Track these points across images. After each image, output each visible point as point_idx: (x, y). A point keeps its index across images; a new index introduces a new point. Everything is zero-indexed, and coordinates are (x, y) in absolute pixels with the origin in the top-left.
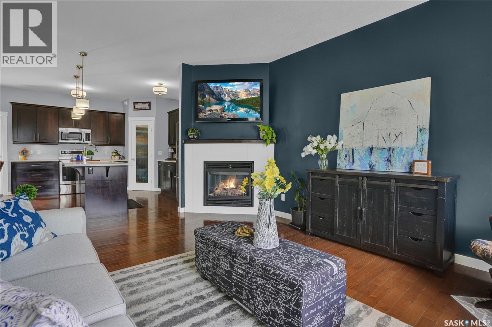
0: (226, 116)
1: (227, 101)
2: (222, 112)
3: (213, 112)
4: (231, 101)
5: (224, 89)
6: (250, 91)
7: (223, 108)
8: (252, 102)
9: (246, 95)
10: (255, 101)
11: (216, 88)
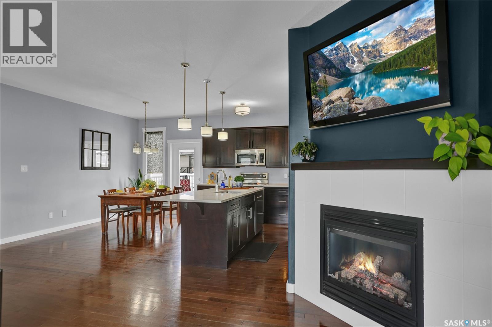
0: (358, 106)
1: (357, 73)
2: (350, 100)
3: (335, 104)
4: (367, 70)
5: (350, 47)
6: (405, 31)
7: (352, 90)
8: (412, 58)
9: (398, 43)
11: (335, 52)
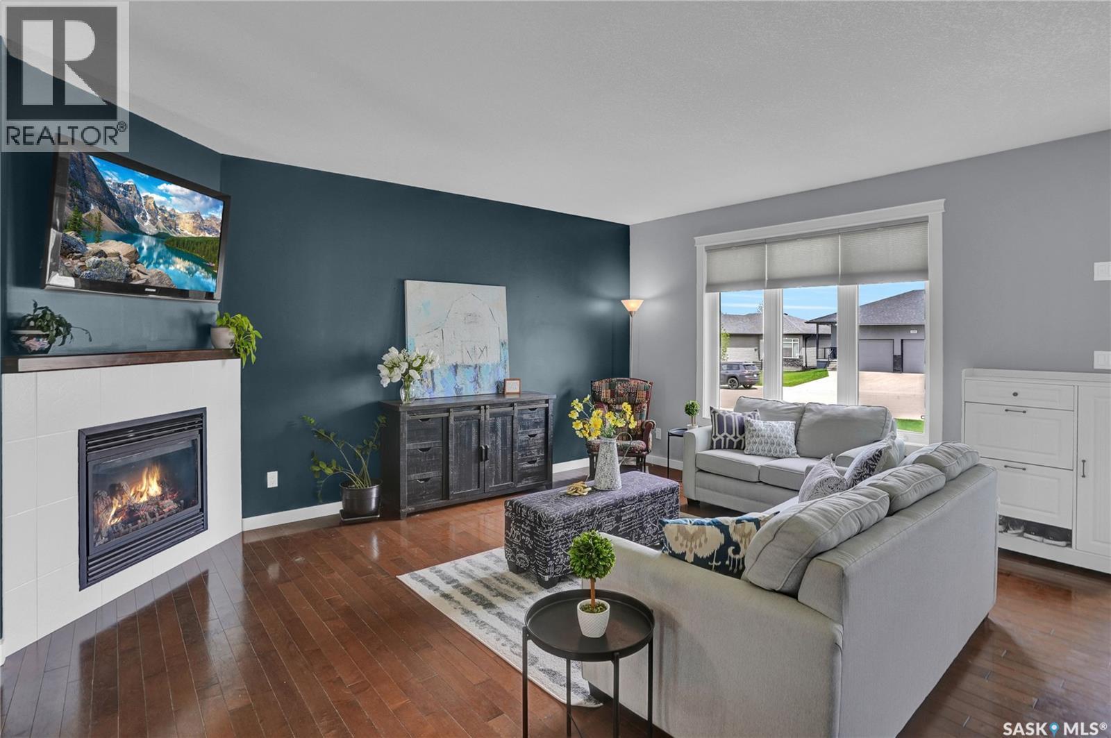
0: (140, 274)
1: (147, 235)
2: (132, 263)
3: (108, 259)
4: (159, 236)
5: (145, 197)
6: (202, 220)
7: (136, 252)
8: (203, 249)
9: (194, 227)
10: (209, 247)
11: (122, 190)
